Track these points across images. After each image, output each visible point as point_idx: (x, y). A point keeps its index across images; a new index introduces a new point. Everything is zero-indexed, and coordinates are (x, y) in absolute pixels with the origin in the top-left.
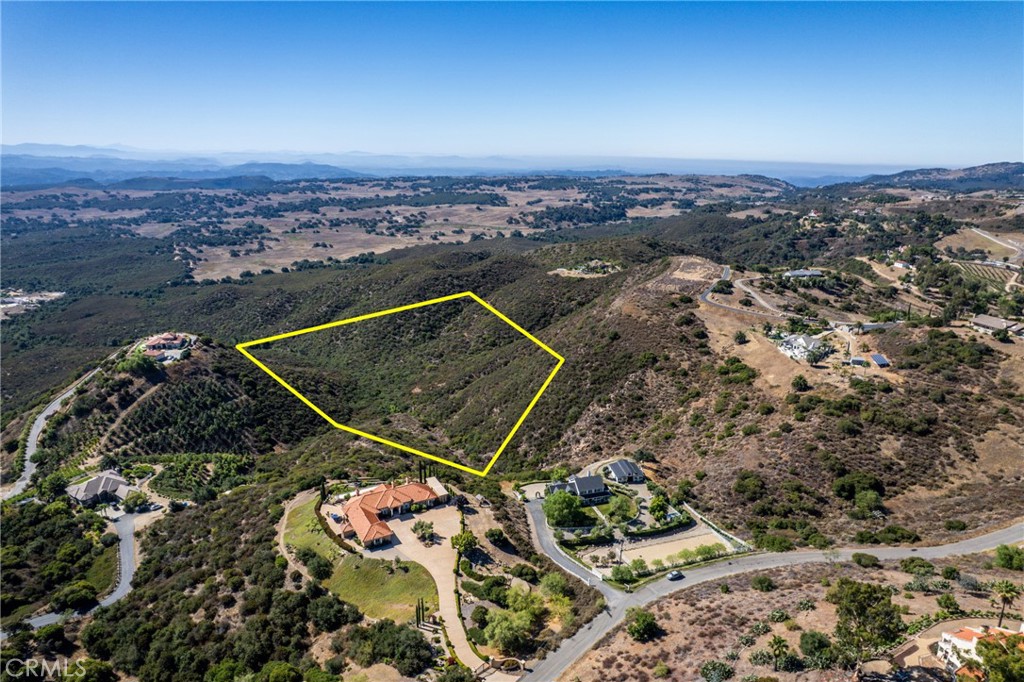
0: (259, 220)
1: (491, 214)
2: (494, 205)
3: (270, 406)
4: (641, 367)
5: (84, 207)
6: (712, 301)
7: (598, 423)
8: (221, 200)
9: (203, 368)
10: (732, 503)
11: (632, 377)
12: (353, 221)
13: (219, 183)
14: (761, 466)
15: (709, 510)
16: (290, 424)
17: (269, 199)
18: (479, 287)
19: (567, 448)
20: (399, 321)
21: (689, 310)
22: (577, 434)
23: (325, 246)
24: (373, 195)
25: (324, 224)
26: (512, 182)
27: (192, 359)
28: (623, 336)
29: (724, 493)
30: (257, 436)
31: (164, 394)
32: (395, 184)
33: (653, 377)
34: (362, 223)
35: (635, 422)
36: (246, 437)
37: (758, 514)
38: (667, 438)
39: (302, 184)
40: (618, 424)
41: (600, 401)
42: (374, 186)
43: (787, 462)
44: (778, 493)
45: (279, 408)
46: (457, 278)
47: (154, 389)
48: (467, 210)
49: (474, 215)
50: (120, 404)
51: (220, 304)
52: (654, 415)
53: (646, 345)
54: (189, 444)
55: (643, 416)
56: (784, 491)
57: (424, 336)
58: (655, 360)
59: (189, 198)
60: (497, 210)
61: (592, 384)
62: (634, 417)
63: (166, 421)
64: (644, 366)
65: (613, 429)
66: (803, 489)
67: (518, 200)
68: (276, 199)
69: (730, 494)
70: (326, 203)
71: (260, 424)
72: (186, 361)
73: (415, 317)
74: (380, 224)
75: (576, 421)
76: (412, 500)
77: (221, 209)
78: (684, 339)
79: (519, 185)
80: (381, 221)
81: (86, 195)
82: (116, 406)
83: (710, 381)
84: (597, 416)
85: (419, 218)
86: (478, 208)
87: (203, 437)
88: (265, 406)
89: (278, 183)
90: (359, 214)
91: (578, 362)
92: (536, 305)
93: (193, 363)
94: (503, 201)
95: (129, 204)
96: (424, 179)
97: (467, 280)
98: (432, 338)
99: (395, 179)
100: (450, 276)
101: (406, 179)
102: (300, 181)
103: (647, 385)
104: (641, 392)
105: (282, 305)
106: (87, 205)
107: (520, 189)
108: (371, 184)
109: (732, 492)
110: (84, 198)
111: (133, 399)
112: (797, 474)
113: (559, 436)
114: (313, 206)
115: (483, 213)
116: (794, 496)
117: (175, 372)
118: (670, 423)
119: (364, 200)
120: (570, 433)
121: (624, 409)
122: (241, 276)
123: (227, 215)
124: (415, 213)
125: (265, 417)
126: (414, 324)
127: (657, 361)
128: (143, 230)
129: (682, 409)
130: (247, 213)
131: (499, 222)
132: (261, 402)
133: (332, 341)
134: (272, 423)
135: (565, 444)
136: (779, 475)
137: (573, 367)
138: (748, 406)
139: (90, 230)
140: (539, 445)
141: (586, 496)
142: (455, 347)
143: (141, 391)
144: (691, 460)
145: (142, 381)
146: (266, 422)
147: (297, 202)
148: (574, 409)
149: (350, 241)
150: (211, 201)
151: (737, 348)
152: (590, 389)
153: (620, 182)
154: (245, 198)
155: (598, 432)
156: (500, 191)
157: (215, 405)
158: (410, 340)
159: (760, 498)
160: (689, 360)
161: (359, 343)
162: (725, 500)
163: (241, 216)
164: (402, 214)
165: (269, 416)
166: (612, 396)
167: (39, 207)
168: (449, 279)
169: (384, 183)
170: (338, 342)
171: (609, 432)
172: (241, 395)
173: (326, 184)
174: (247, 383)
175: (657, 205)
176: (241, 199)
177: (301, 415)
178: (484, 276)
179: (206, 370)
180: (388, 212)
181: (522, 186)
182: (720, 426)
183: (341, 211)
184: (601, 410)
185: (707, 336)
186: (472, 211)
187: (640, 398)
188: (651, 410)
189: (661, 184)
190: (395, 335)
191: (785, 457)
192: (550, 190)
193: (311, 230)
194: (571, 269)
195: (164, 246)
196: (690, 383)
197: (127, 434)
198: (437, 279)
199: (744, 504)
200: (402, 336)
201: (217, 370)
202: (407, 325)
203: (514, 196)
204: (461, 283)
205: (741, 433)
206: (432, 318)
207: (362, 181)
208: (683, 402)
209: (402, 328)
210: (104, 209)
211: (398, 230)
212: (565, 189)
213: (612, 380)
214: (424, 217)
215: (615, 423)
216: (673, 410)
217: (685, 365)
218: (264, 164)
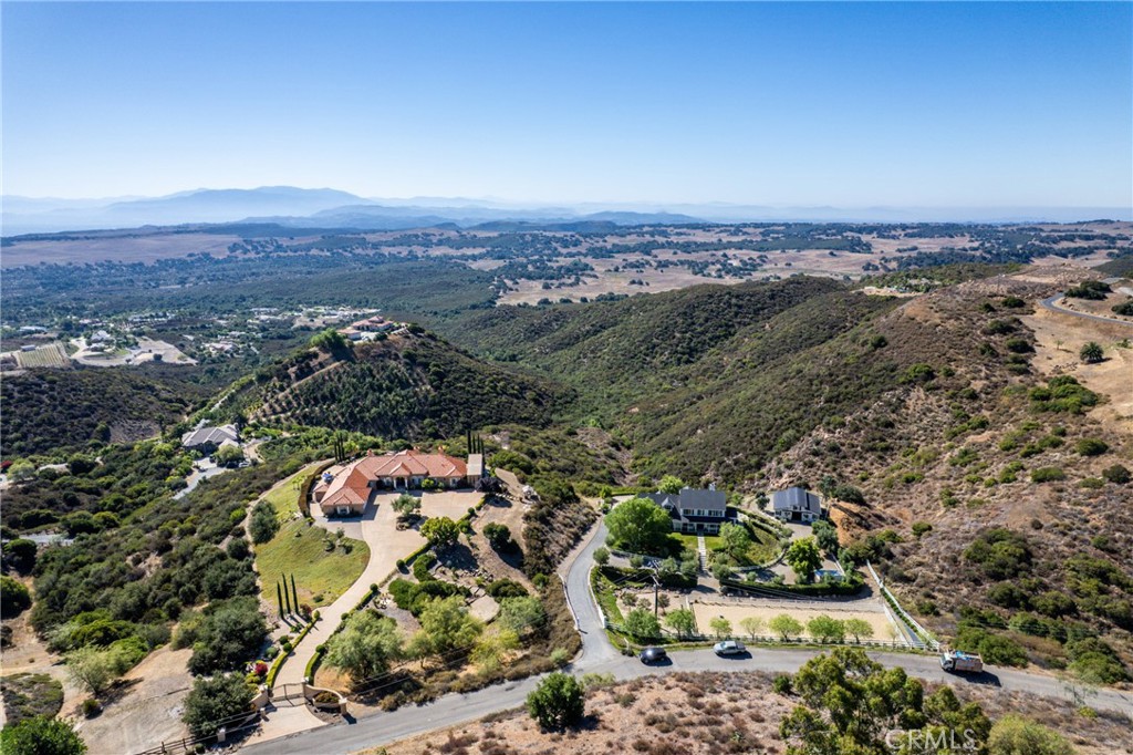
0: (589, 260)
1: (845, 259)
2: (853, 251)
3: (451, 400)
4: (904, 383)
5: (437, 245)
6: (1064, 307)
7: (816, 454)
8: (558, 240)
9: (394, 352)
10: (952, 577)
11: (887, 396)
12: (682, 263)
13: (564, 227)
14: (1037, 526)
15: (908, 580)
16: (467, 423)
17: (605, 241)
18: (763, 309)
19: (763, 481)
20: (655, 340)
21: (1015, 316)
22: (782, 466)
23: (641, 283)
24: (715, 240)
25: (651, 265)
26: (883, 231)
27: (386, 342)
28: (892, 343)
29: (945, 559)
30: (422, 428)
31: (341, 371)
32: (744, 230)
33: (919, 398)
34: (691, 264)
35: (871, 457)
36: (411, 427)
37: (998, 602)
38: (909, 481)
39: (645, 229)
40: (844, 457)
41: (828, 424)
42: (721, 232)
43: (1097, 528)
44: (1053, 575)
45: (461, 404)
46: (737, 297)
47: (337, 364)
48: (818, 256)
49: (825, 261)
50: (297, 375)
51: (496, 321)
52: (905, 449)
53: (922, 356)
54: (346, 422)
55: (886, 449)
56: (1069, 574)
57: (679, 360)
58: (930, 375)
59: (528, 238)
60: (855, 256)
61: (826, 402)
62: (873, 449)
63: (332, 397)
64: (910, 381)
65: (835, 463)
66: (1112, 575)
67: (888, 248)
68: (612, 241)
69: (955, 561)
70: (662, 246)
71: (432, 417)
72: (378, 342)
73: (674, 337)
74: (711, 267)
75: (788, 449)
76: (428, 474)
77: (556, 249)
78: (988, 350)
79: (893, 233)
80: (713, 264)
81: (441, 235)
82: (293, 376)
83: (1012, 409)
84: (818, 443)
85: (758, 261)
86: (832, 254)
87: (362, 418)
88: (445, 400)
89: (621, 227)
90: (693, 257)
91: (818, 376)
92: (821, 326)
93: (384, 346)
94: (868, 248)
95: (474, 242)
96: (779, 225)
97: (749, 300)
98: (688, 362)
99: (745, 225)
100: (729, 293)
101: (756, 226)
102: (644, 226)
103: (908, 408)
104: (894, 416)
105: (549, 323)
106: (440, 243)
107: (894, 237)
108: (718, 230)
109: (962, 558)
110: (438, 237)
111: (311, 371)
112: (1112, 551)
113: (759, 466)
114: (646, 249)
115: (836, 259)
116: (1089, 585)
117: (362, 351)
118: (922, 461)
119: (705, 244)
120: (774, 463)
121: (859, 439)
122: (539, 303)
123: (560, 255)
124: (755, 257)
125: (441, 411)
126: (671, 345)
127: (933, 377)
128: (475, 266)
129: (948, 443)
130: (579, 253)
131: (854, 268)
132: (443, 395)
133: (579, 358)
134: (446, 418)
135: (763, 476)
136: (1070, 545)
137: (811, 381)
138: (1063, 443)
139: (431, 263)
140: (728, 475)
141: (692, 519)
142: (706, 370)
143: (322, 365)
144: (929, 512)
145: (327, 356)
146: (439, 416)
147: (632, 244)
148: (791, 432)
149: (672, 281)
150: (548, 241)
151: (1082, 368)
152: (822, 409)
153: (1035, 229)
154: (581, 239)
155: (812, 465)
156: (865, 238)
157: (390, 390)
158: (662, 362)
159: (1014, 575)
160: (987, 378)
161: (605, 362)
162: (943, 570)
163: (571, 255)
164: (736, 258)
165: (445, 410)
166: (848, 418)
167: (401, 245)
168: (727, 297)
169: (733, 229)
170: (585, 360)
171: (827, 466)
172: (424, 384)
173: (669, 230)
174: (435, 373)
175: (1083, 254)
176: (577, 240)
177: (484, 416)
178: (772, 297)
179: (396, 355)
180: (725, 255)
181: (897, 234)
182: (998, 469)
183: (675, 253)
184: (826, 436)
185: (1032, 350)
186: (824, 256)
187: (890, 425)
188: (904, 442)
189: (1098, 231)
190: (647, 355)
191: (1097, 520)
192: (932, 237)
193: (635, 270)
194: (882, 286)
195: (486, 278)
196: (979, 409)
197: (289, 403)
198: (711, 296)
199: (977, 582)
200: (654, 358)
201: (408, 356)
202: (663, 345)
203: (882, 244)
204: (741, 302)
205: (1029, 479)
206: (695, 340)
207: (709, 226)
208: (955, 435)
209: (657, 349)
210: (452, 247)
211: (727, 273)
212: (952, 237)
213: (859, 398)
214: (764, 261)
215: (841, 454)
216: (935, 445)
217: (977, 385)
218: (618, 213)
